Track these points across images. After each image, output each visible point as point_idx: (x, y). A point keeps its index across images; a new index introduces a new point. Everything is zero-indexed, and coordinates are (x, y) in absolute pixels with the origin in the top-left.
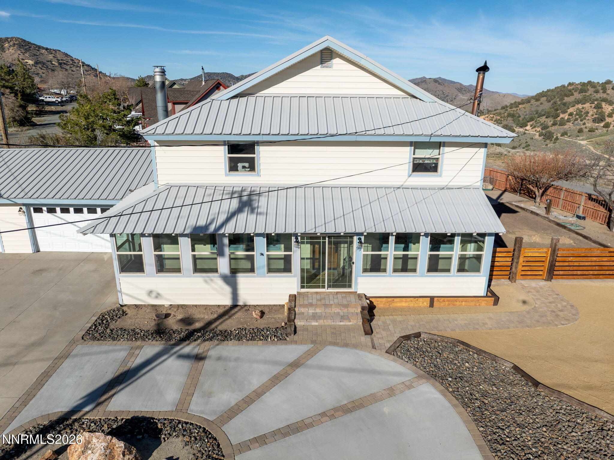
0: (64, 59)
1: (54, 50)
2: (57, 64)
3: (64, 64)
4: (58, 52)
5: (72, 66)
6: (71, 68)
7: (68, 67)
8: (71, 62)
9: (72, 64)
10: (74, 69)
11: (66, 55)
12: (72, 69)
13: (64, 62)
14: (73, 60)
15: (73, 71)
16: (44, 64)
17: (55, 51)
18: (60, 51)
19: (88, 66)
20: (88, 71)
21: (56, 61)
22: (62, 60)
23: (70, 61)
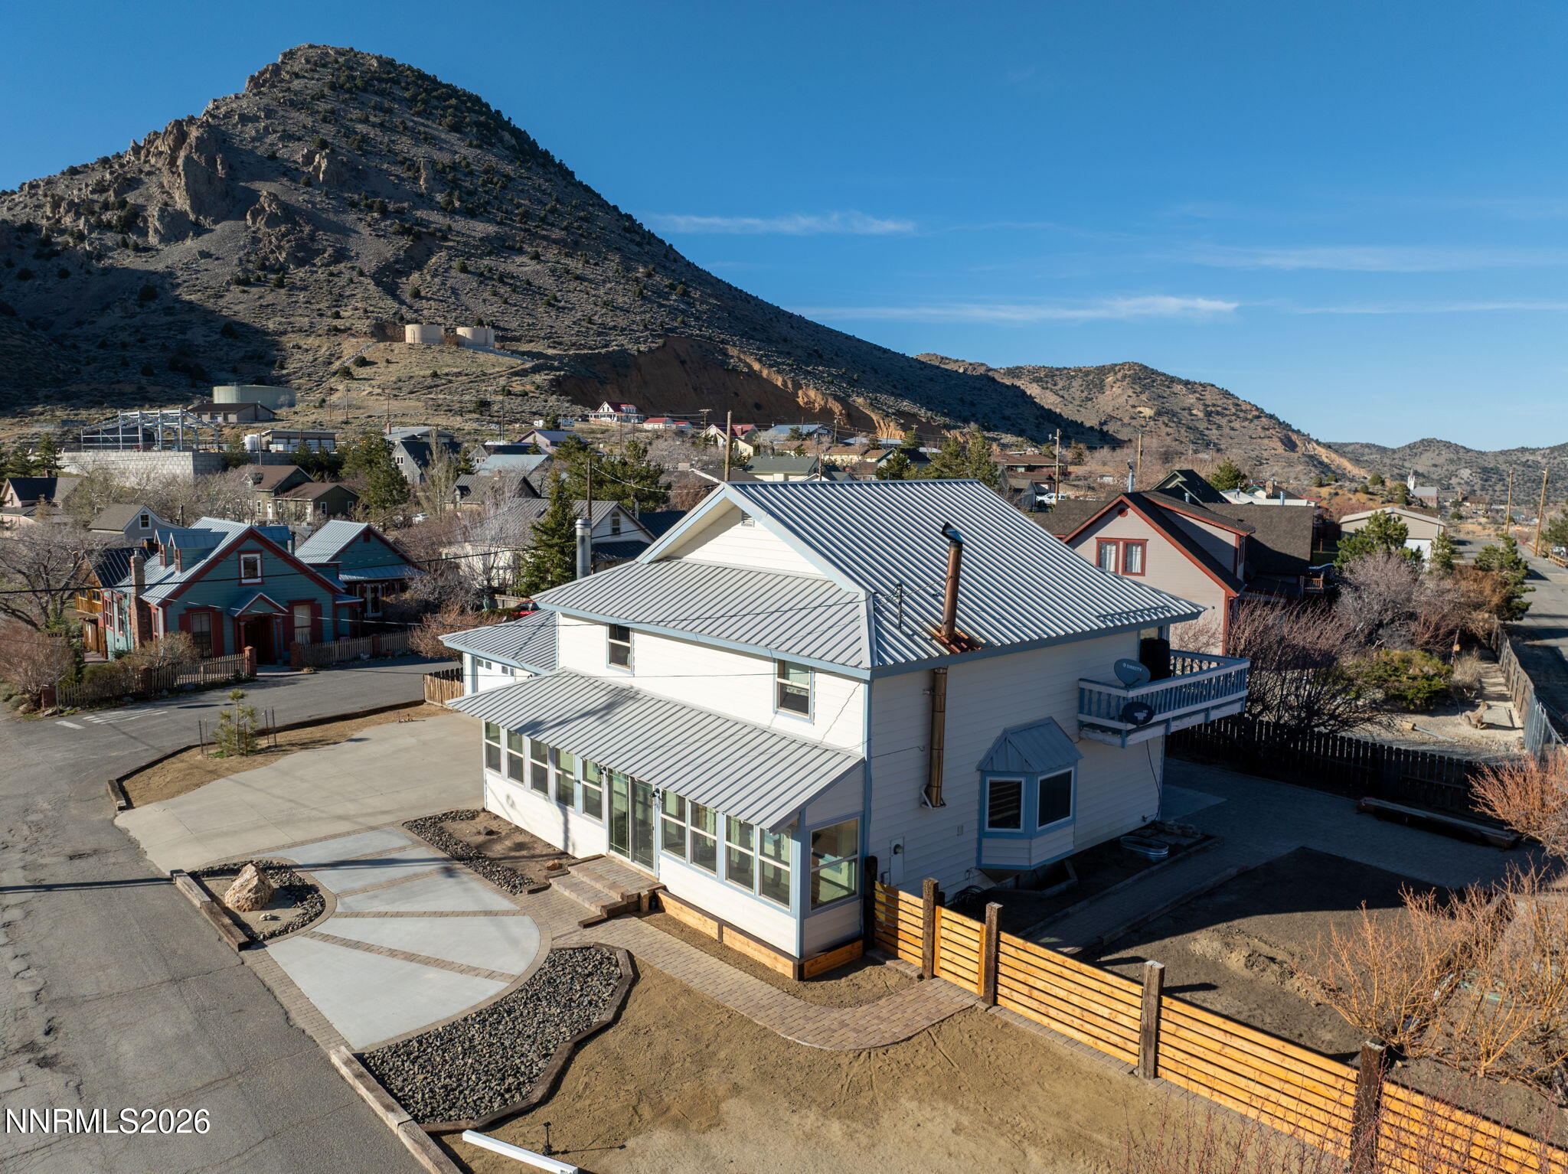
0: (1219, 402)
1: (1201, 385)
2: (1201, 415)
3: (1218, 413)
4: (1209, 388)
5: (1234, 418)
6: (1230, 422)
7: (1223, 421)
8: (1233, 410)
9: (1234, 414)
10: (1237, 425)
11: (1226, 394)
12: (1232, 425)
13: (1219, 409)
14: (1237, 405)
15: (1233, 429)
16: (1174, 415)
17: (1204, 386)
18: (1213, 386)
19: (1271, 417)
20: (1268, 429)
21: (1201, 407)
22: (1214, 405)
23: (1231, 407)
